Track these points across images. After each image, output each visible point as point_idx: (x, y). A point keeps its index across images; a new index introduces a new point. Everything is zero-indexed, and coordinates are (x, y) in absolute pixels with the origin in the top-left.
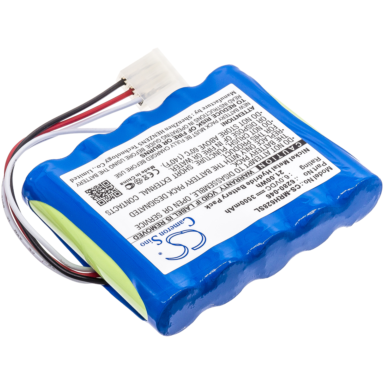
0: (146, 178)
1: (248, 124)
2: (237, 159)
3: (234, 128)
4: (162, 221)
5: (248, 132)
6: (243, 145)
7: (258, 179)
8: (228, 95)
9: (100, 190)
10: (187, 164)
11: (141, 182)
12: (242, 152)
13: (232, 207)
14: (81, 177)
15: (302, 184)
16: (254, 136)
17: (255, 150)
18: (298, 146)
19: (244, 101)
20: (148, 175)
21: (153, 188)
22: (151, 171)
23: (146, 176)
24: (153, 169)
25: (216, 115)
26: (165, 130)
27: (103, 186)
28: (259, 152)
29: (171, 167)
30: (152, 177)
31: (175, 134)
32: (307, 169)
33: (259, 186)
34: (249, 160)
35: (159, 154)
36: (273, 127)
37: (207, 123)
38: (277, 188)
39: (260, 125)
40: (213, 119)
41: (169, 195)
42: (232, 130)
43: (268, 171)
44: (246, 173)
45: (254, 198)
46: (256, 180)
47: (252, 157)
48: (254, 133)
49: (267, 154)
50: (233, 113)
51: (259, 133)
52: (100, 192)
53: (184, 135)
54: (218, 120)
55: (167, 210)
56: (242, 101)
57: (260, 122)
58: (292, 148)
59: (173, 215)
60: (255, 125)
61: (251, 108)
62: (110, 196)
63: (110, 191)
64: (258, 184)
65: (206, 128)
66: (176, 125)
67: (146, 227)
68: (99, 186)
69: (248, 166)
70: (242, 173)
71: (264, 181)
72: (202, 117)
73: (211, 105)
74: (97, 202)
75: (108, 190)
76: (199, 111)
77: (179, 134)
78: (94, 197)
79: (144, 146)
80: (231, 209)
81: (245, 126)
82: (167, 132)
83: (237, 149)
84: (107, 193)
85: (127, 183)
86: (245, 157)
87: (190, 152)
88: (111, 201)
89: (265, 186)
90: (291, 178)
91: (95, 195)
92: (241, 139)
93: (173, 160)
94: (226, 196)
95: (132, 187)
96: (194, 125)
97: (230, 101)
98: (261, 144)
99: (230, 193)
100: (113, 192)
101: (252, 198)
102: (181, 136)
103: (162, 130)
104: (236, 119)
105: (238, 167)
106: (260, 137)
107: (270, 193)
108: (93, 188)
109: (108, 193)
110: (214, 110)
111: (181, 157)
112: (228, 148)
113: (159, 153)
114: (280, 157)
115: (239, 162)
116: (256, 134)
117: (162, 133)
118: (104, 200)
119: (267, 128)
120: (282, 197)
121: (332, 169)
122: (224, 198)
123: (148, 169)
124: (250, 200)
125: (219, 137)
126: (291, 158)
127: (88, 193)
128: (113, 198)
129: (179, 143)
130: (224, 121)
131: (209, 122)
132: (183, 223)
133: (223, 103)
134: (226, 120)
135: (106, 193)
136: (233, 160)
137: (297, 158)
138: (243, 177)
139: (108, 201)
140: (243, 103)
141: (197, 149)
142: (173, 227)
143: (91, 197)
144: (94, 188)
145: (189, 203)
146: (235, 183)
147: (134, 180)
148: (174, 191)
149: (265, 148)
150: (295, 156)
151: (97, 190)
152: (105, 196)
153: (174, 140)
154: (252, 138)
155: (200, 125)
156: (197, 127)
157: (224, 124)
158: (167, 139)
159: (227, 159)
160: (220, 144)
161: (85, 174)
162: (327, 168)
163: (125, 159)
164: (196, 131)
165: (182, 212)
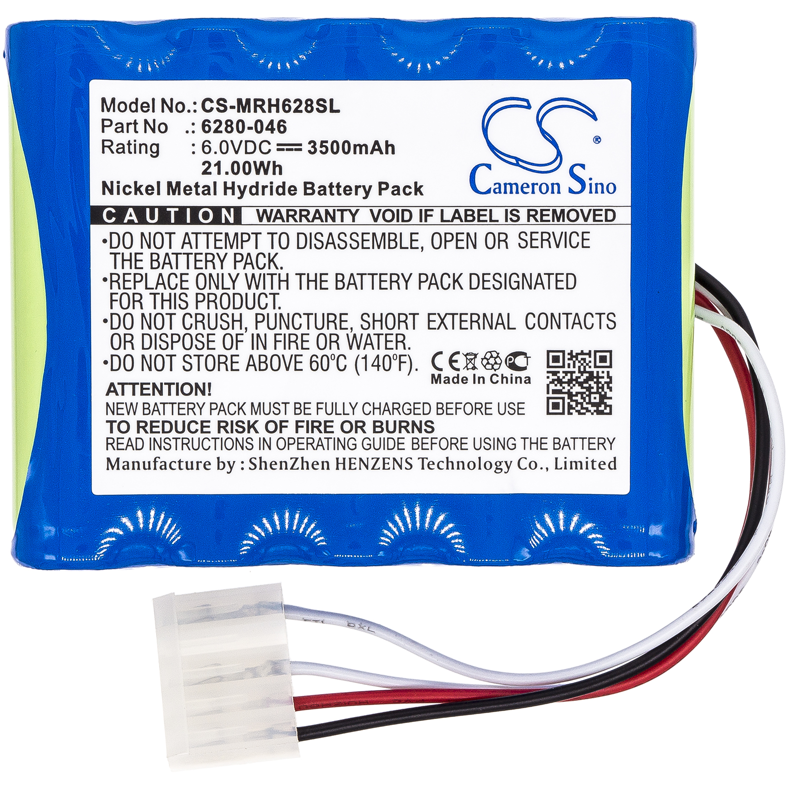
0: (472, 359)
1: (159, 351)
2: (257, 272)
3: (194, 361)
4: (529, 221)
5: (178, 328)
6: (218, 301)
7: (264, 187)
8: (126, 467)
9: (579, 395)
10: (365, 333)
11: (488, 356)
12: (234, 282)
13: (372, 153)
14: (587, 462)
15: (192, 109)
16: (175, 308)
17: (206, 268)
18: (113, 211)
19: (111, 422)
20: (461, 361)
21: (481, 321)
22: (448, 372)
23: (467, 366)
24: (440, 372)
25: (199, 427)
26: (333, 465)
27: (567, 401)
28: (202, 257)
29: (401, 351)
30: (458, 353)
31: (320, 439)
32: (149, 138)
33: (277, 169)
34: (239, 250)
35: (396, 407)
36: (116, 305)
37: (235, 418)
38: (249, 135)
39: (137, 332)
40: (215, 418)
41: (464, 281)
42: (202, 359)
43: (229, 192)
44: (274, 221)
45: (312, 144)
46: (271, 187)
47: (226, 254)
48: (167, 318)
49: (193, 238)
50: (161, 407)
51: (159, 309)
52: (584, 390)
53: (304, 424)
54: (206, 409)
55: (501, 240)
56: (115, 425)
57: (128, 338)
58: (131, 215)
59: (497, 221)
60: (147, 338)
61: (115, 391)
62: (574, 362)
63: (564, 377)
64: (274, 173)
65: (247, 408)
66: (299, 464)
67: (569, 229)
68: (574, 408)
69: (253, 237)
70: (279, 229)
71: (258, 172)
72: (229, 444)
73: (183, 465)
74: (610, 366)
75: (565, 385)
76: (221, 465)
77: (313, 432)
78: (606, 386)
79: (408, 452)
80: (380, 150)
81: (170, 351)
82: (330, 455)
83: (238, 298)
84: (574, 378)
85: (516, 374)
86: (240, 266)
87: (333, 363)
88: (582, 351)
89: (265, 159)
90: (201, 137)
91: (600, 388)
92: (206, 321)
93: (381, 368)
94: (361, 190)
95: (516, 354)
96: (263, 433)
97: (140, 446)
98: (182, 274)
99: (348, 190)
100: (559, 372)
101: (318, 146)
102: (313, 426)
103: (337, 468)
104: (170, 384)
105: (277, 248)
106: (166, 297)
107: (272, 132)
108: (590, 411)
109: (572, 376)
110: (190, 445)
111: (361, 362)
112: (249, 318)
113: (393, 409)
114: (173, 210)
115: (262, 261)
116: (166, 309)
117: (344, 459)
118: (592, 364)
119: (130, 310)
120: (259, 104)
121: (104, 100)
122: (370, 187)
123: (447, 380)
124: (324, 144)
125: (243, 361)
126: (156, 191)
127: (609, 406)
128: (574, 354)
129: (334, 405)
130: (199, 399)
131: (228, 418)
132: (495, 184)
133: (157, 452)
134: (192, 398)
135: (578, 378)
136: (268, 278)
137: (144, 182)
138: (288, 216)
139: (589, 354)
140: (119, 418)
141: (311, 362)
142: (522, 187)
143: (611, 390)
144: (588, 411)
145: (443, 229)
146: (317, 211)
147: (497, 372)
148: (447, 281)
149: (182, 259)
150: (143, 189)
151: (585, 401)
152: (582, 373)
153: (338, 420)
154: (183, 305)
155: (252, 426)
156: (260, 426)
157: (204, 389)
158: (348, 436)
159: (276, 290)
160: (258, 341)
161: (574, 464)
162: (108, 110)
163: (470, 446)
164: (272, 417)
165: (476, 215)
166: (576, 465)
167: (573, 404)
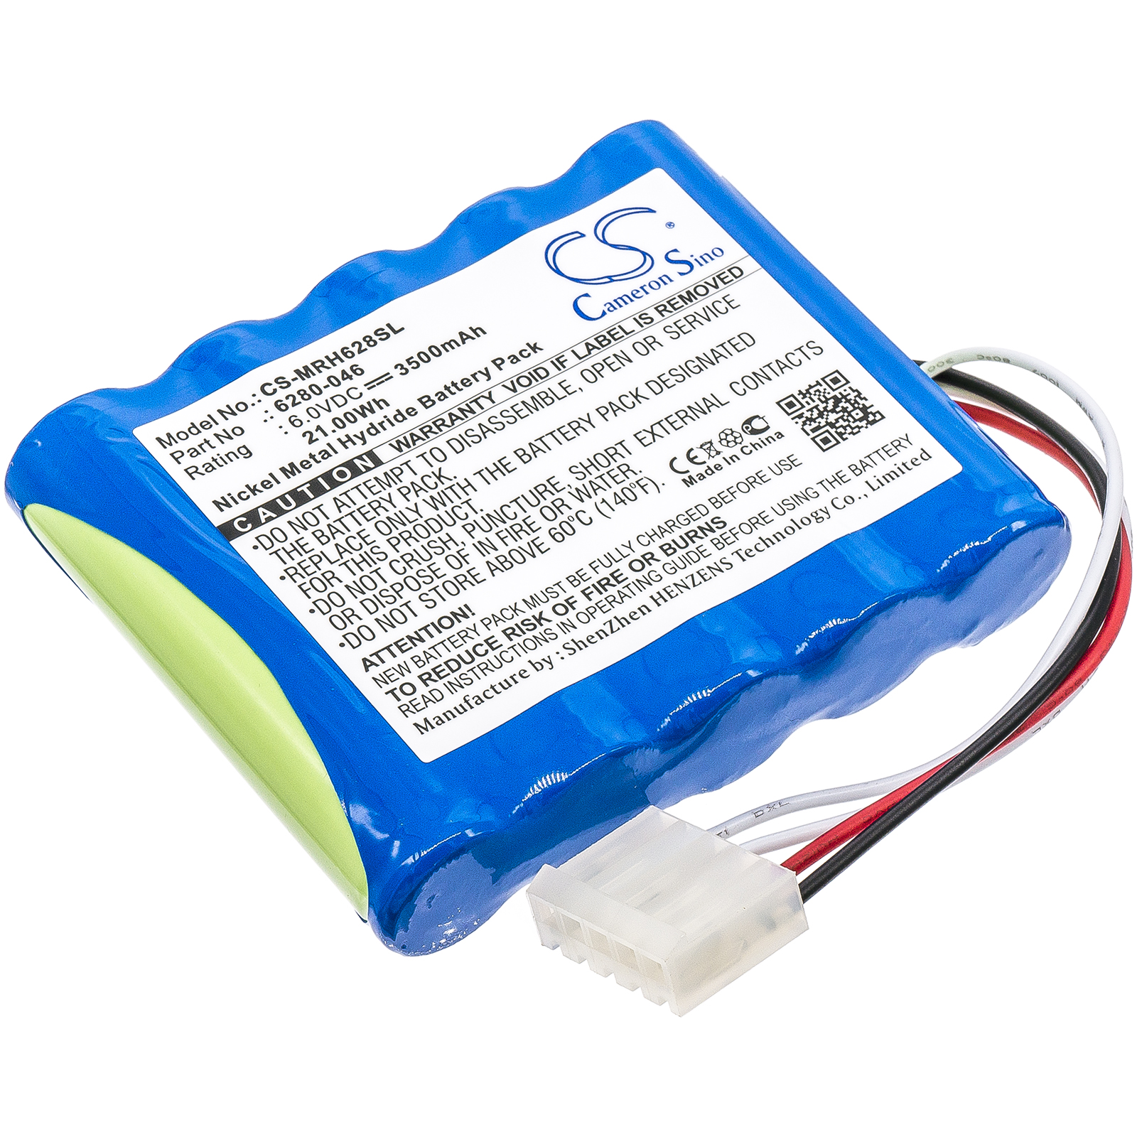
0: (710, 447)
1: (389, 607)
2: (434, 493)
3: (433, 595)
4: (663, 316)
5: (392, 578)
6: (414, 534)
7: (381, 424)
8: (440, 722)
9: (840, 420)
10: (586, 482)
11: (723, 436)
12: (417, 512)
13: (464, 343)
14: (898, 468)
15: (255, 400)
16: (376, 563)
17: (379, 515)
18: (244, 519)
19: (392, 692)
20: (702, 455)
21: (690, 413)
22: (695, 470)
23: (710, 455)
24: (688, 474)
25: (486, 647)
26: (651, 605)
27: (833, 431)
28: (368, 508)
29: (633, 478)
30: (692, 449)
31: (619, 591)
32: (231, 446)
33: (381, 403)
34: (400, 485)
35: (671, 525)
36: (312, 592)
37: (518, 620)
38: (329, 392)
39: (352, 602)
40: (496, 631)
41: (644, 391)
42: (440, 590)
43: (349, 444)
44: (414, 444)
45: (399, 367)
46: (388, 420)
47: (389, 494)
48: (374, 576)
49: (344, 498)
50: (432, 652)
51: (359, 573)
52: (841, 414)
53: (592, 589)
54: (480, 627)
55: (650, 344)
56: (398, 692)
57: (348, 613)
58: (264, 514)
59: (634, 331)
60: (367, 603)
61: (372, 664)
62: (810, 398)
63: (812, 415)
64: (381, 408)
65: (521, 606)
66: (616, 625)
67: (708, 302)
68: (845, 433)
69: (404, 468)
70: (426, 448)
71: (364, 415)
72: (530, 644)
73: (498, 688)
74: (848, 382)
75: (819, 420)
76: (539, 666)
77: (606, 590)
78: (858, 399)
79: (716, 556)
80: (469, 337)
81: (400, 602)
82: (643, 598)
83: (432, 523)
84: (822, 410)
85: (763, 436)
86: (412, 496)
87: (576, 524)
88: (810, 386)
89: (363, 401)
90: (282, 417)
91: (854, 403)
92: (416, 557)
93: (627, 501)
94: (479, 376)
95: (749, 421)
96: (557, 619)
97: (438, 696)
98: (358, 533)
99: (466, 383)
100: (803, 413)
101: (406, 365)
102: (602, 586)
103: (659, 605)
104: (425, 628)
105: (436, 465)
106: (358, 559)
107: (351, 379)
108: (862, 427)
109: (818, 410)
110: (490, 667)
111: (603, 507)
112: (457, 533)
113: (670, 527)
114: (305, 488)
115: (431, 482)
116: (367, 570)
117: (658, 593)
118: (828, 390)
119: (330, 589)
120: (319, 365)
121: (159, 440)
122: (486, 369)
123: (702, 477)
124: (411, 361)
125: (484, 572)
126: (273, 482)
127: (876, 413)
128: (804, 392)
129: (608, 556)
130: (465, 624)
131: (511, 624)
132: (605, 305)
133: (461, 693)
134: (458, 627)
135: (825, 408)
136: (449, 492)
137: (256, 481)
138: (425, 434)
139: (818, 383)
140: (397, 684)
141: (553, 537)
142: (634, 296)
143: (866, 400)
144: (860, 428)
145: (587, 364)
146: (451, 415)
147: (743, 444)
148: (628, 401)
149: (348, 521)
150: (259, 487)
151: (849, 421)
152: (827, 401)
153: (623, 566)
154: (382, 556)
155: (540, 619)
156: (548, 614)
157: (464, 613)
158: (645, 572)
159: (465, 498)
160: (481, 547)
161: (887, 477)
162: (171, 444)
163: (772, 515)
164: (553, 602)
165: (608, 337)
166: (890, 477)
167: (841, 430)
